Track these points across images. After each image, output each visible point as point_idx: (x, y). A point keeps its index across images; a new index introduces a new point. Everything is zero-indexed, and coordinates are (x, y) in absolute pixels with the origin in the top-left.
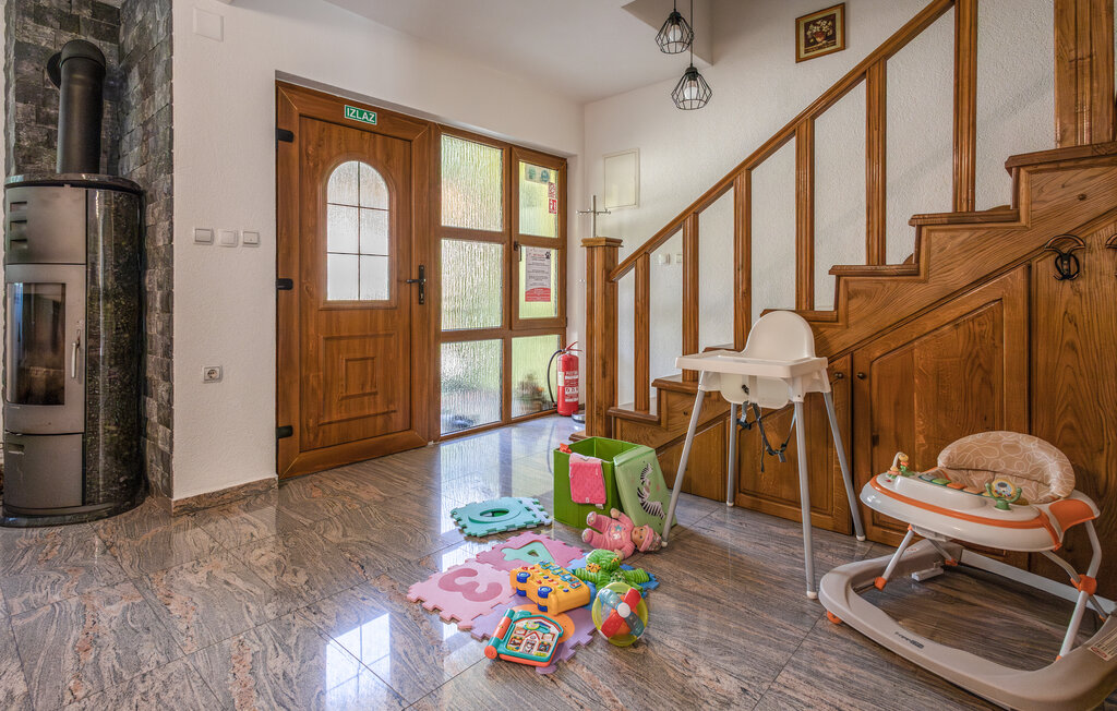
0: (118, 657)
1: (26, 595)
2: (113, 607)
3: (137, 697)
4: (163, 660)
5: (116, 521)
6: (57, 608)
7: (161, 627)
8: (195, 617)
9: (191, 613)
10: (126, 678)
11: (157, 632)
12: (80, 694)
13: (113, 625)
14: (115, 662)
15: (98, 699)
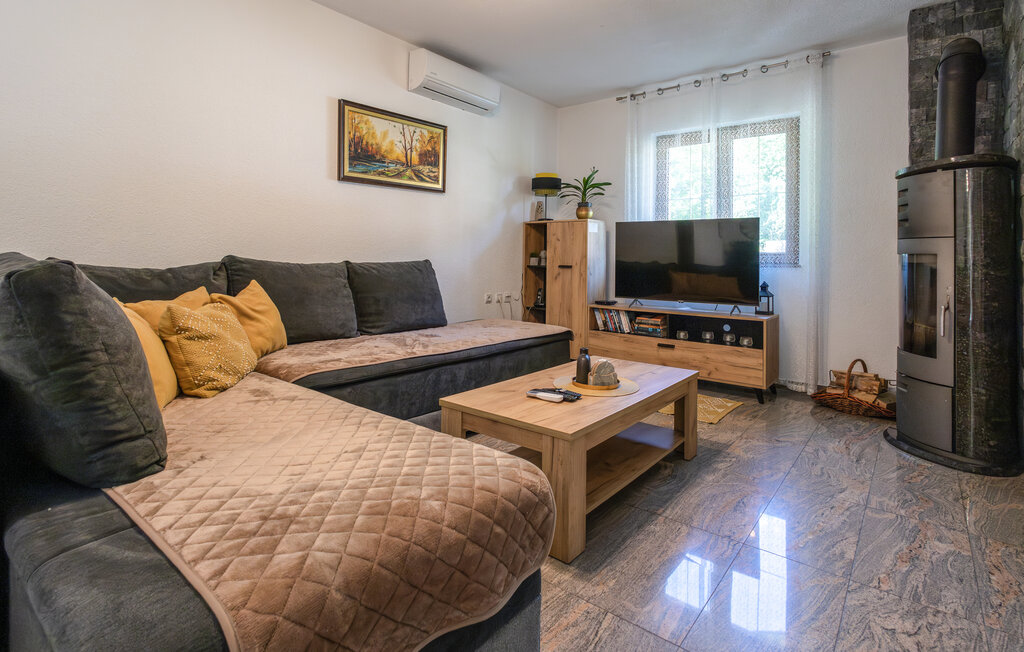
0: (925, 584)
1: (884, 499)
2: (940, 545)
3: (923, 622)
4: (961, 612)
5: (982, 479)
6: (899, 520)
7: (975, 587)
8: (1013, 602)
9: (1012, 596)
10: (923, 603)
11: (968, 588)
12: (884, 587)
13: (934, 558)
14: (920, 585)
15: (894, 600)
